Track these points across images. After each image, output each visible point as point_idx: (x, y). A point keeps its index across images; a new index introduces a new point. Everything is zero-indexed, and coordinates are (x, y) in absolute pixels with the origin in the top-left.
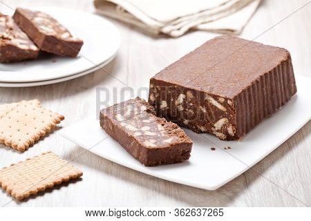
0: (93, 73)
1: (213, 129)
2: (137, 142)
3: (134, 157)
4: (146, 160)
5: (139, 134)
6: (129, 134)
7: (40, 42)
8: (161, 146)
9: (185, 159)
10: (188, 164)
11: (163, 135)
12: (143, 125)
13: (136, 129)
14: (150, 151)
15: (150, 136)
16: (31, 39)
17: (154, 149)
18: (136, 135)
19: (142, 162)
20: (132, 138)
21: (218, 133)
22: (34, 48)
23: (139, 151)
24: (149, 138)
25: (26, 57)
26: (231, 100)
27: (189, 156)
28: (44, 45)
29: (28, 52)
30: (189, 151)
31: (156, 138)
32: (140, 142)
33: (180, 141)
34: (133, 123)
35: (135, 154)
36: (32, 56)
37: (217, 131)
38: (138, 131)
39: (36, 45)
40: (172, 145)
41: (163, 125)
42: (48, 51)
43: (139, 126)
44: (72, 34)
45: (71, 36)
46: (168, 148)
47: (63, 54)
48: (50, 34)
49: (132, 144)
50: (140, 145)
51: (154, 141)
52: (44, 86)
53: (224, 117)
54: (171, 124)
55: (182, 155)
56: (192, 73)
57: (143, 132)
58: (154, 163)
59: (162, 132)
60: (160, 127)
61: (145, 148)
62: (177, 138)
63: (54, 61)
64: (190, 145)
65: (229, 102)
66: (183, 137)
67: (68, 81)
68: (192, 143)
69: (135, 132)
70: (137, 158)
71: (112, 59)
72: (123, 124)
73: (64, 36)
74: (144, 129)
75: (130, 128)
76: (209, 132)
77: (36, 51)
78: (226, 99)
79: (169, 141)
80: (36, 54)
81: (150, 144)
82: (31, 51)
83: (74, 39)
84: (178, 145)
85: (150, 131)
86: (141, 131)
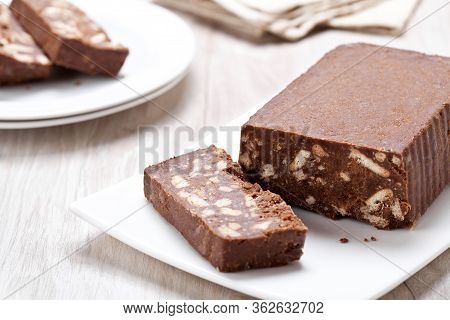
0: (145, 105)
1: (362, 209)
2: (207, 228)
3: (200, 253)
4: (222, 260)
5: (210, 212)
6: (193, 213)
7: (54, 49)
8: (249, 236)
9: (293, 260)
10: (298, 268)
11: (254, 215)
12: (219, 196)
13: (205, 204)
14: (229, 245)
15: (229, 216)
16: (40, 45)
17: (236, 240)
18: (206, 214)
19: (215, 264)
20: (197, 220)
21: (374, 217)
22: (43, 60)
23: (210, 244)
24: (228, 220)
25: (29, 76)
26: (398, 156)
27: (300, 253)
28: (60, 56)
29: (32, 67)
30: (300, 245)
31: (240, 220)
32: (211, 228)
33: (284, 226)
34: (202, 192)
35: (203, 248)
36: (39, 74)
37: (372, 213)
38: (210, 208)
39: (46, 55)
40: (268, 234)
41: (254, 196)
42: (68, 66)
43: (211, 198)
44: (110, 36)
45: (108, 40)
46: (261, 239)
47: (94, 70)
48: (70, 36)
49: (198, 230)
50: (211, 232)
51: (238, 226)
52: (60, 127)
53: (384, 188)
54: (270, 195)
55: (287, 251)
56: (315, 111)
57: (217, 209)
58: (236, 266)
59: (252, 210)
60: (249, 200)
61: (221, 239)
62: (278, 221)
63: (78, 84)
64: (301, 234)
65: (395, 160)
66: (289, 218)
67: (101, 119)
68: (305, 231)
69: (203, 208)
70: (206, 257)
71: (178, 80)
72: (183, 195)
73: (96, 41)
74: (220, 203)
75: (195, 201)
76: (355, 216)
77: (46, 66)
78: (390, 155)
79: (264, 226)
80: (47, 71)
81: (230, 232)
82: (37, 65)
83: (114, 45)
84: (279, 233)
85: (231, 207)
86: (214, 207)
